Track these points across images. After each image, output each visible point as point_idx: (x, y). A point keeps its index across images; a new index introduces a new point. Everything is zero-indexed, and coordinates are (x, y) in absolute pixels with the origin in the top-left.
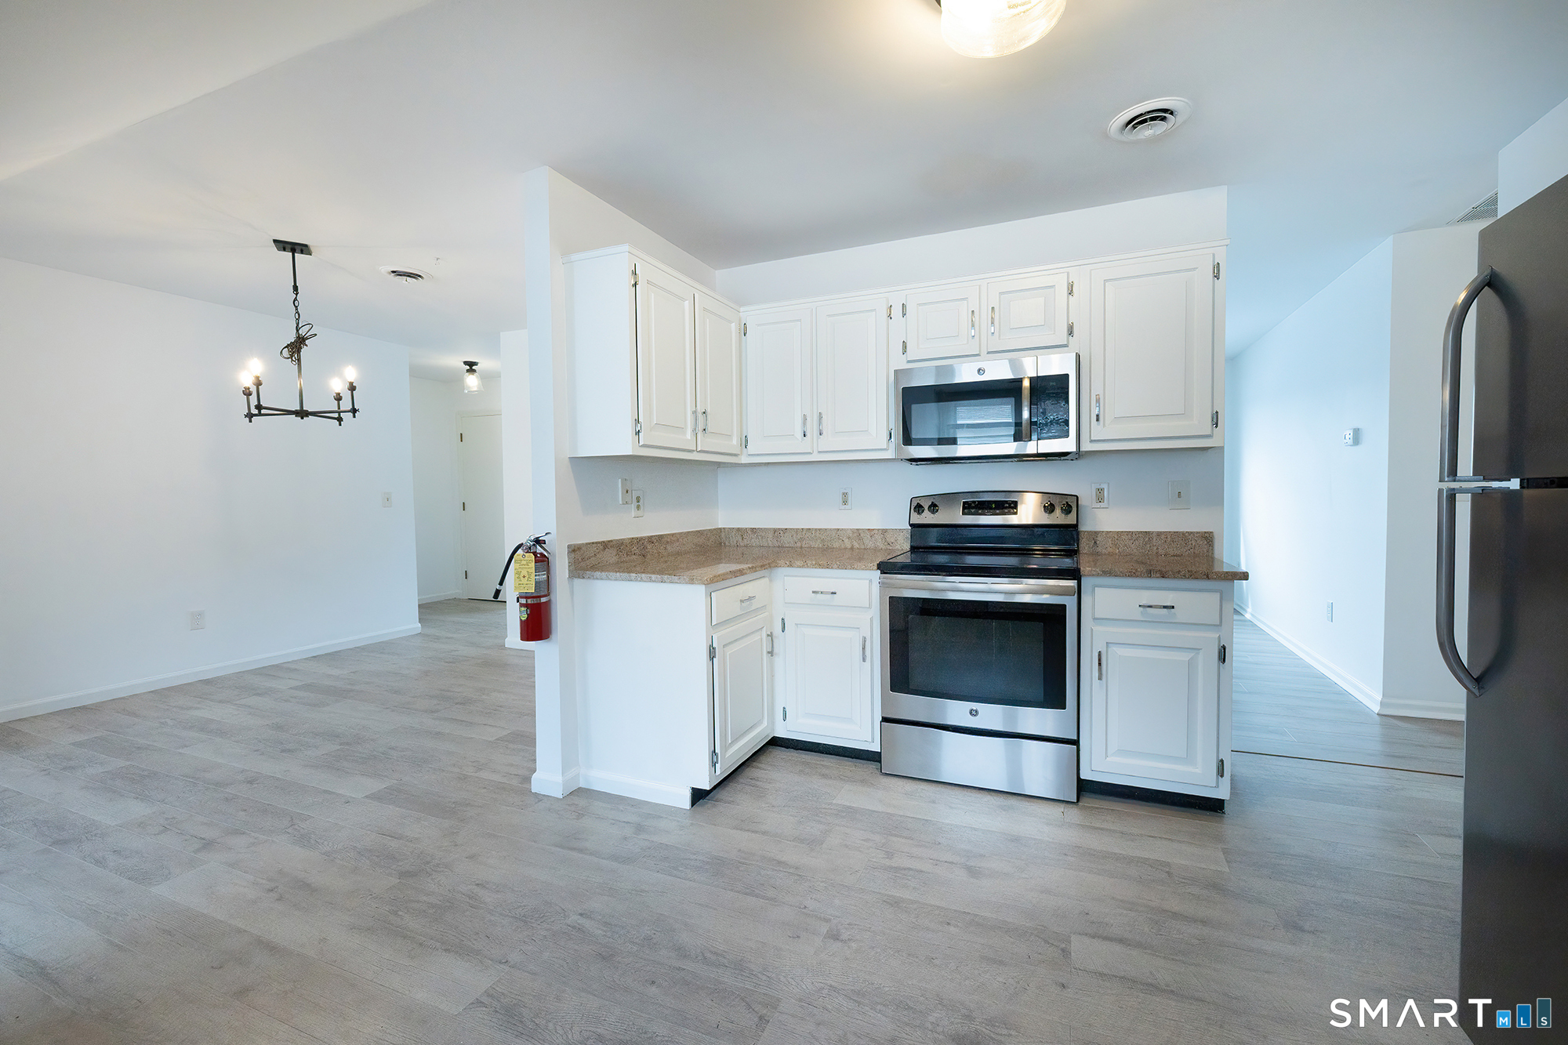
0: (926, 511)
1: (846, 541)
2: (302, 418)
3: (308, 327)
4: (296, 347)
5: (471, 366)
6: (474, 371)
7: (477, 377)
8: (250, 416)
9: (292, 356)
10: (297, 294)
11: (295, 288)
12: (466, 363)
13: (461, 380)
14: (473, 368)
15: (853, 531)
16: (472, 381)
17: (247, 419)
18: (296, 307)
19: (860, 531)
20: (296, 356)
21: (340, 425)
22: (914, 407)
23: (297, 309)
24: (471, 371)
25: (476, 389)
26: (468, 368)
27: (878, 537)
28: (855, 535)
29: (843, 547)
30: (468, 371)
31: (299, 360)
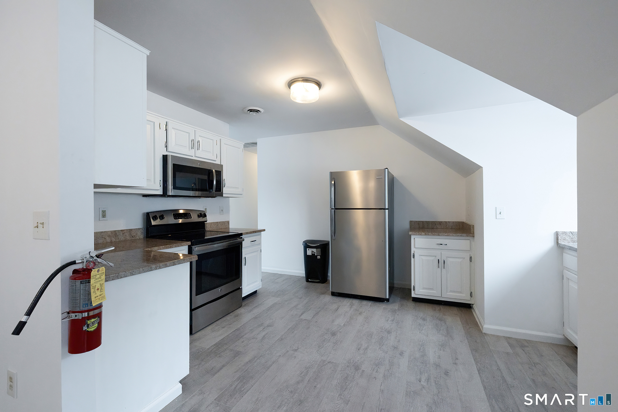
0: (159, 219)
1: (107, 238)
15: (112, 232)
19: (116, 232)
22: (176, 173)
27: (127, 234)
28: (113, 234)
29: (105, 242)
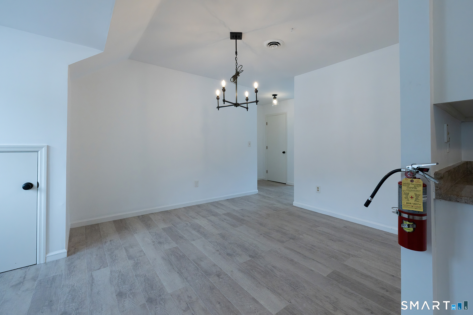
2: (237, 107)
3: (241, 67)
4: (235, 77)
5: (275, 96)
6: (276, 98)
7: (277, 100)
8: (218, 107)
9: (234, 81)
10: (236, 55)
11: (236, 53)
12: (273, 95)
13: (271, 103)
14: (276, 97)
16: (275, 102)
17: (218, 109)
18: (236, 60)
20: (235, 81)
21: (247, 111)
23: (236, 61)
24: (275, 98)
25: (276, 104)
26: (274, 97)
30: (274, 98)
31: (236, 83)
